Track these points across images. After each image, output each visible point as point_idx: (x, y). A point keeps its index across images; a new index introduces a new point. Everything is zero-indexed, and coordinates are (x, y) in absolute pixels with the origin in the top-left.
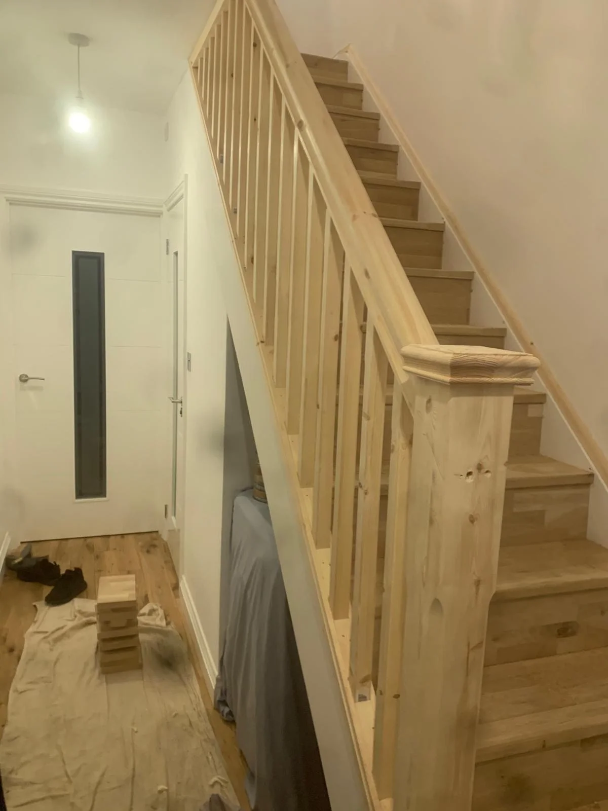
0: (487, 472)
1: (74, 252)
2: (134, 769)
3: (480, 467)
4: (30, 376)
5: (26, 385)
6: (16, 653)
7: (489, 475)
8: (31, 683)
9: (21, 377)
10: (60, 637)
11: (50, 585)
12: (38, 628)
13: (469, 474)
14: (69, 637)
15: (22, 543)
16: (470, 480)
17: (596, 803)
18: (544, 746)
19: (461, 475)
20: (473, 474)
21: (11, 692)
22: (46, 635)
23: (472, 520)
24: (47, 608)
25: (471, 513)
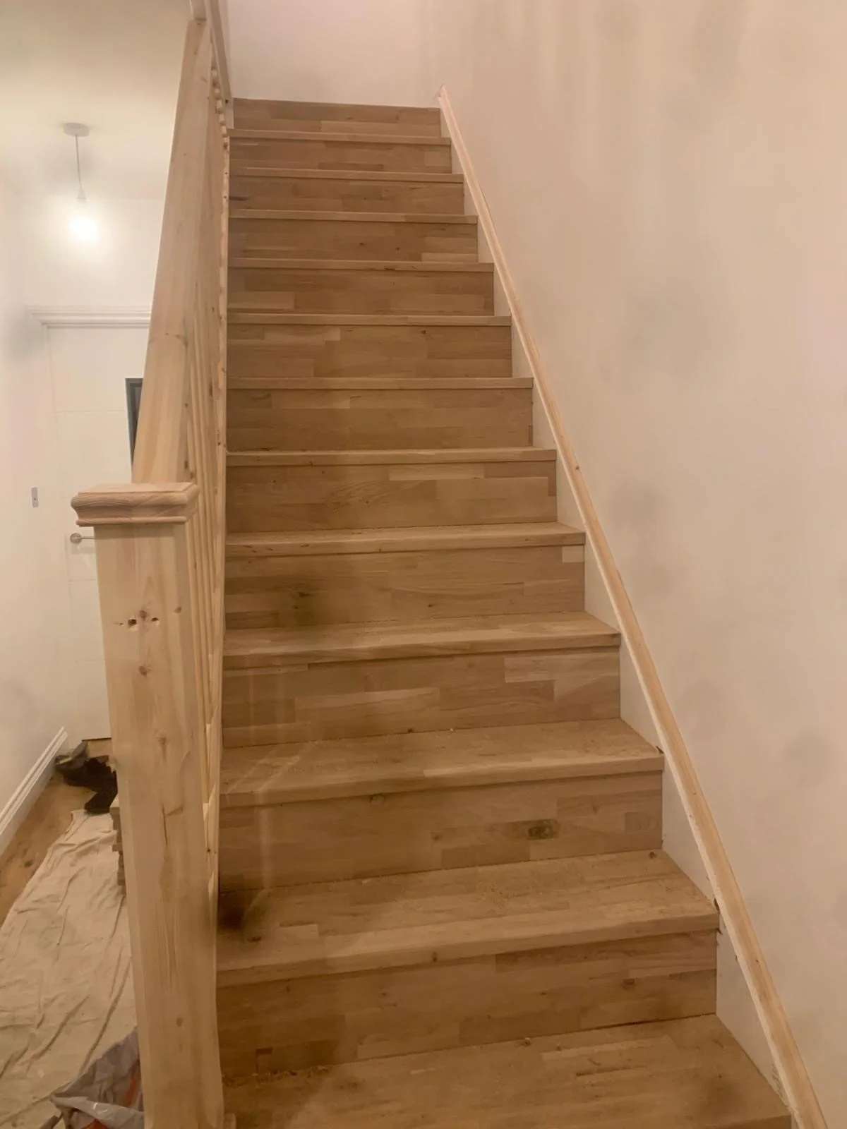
0: (155, 619)
1: (128, 380)
2: (116, 1001)
3: (144, 615)
4: (82, 536)
5: (79, 547)
6: (32, 867)
7: (157, 623)
8: (37, 901)
9: (73, 536)
10: (88, 849)
11: (93, 790)
12: (67, 840)
13: (133, 622)
14: (97, 851)
15: (83, 741)
16: (135, 628)
17: (528, 1039)
18: (435, 960)
19: (122, 624)
20: (137, 622)
21: (12, 910)
22: (70, 848)
23: (144, 672)
24: (86, 816)
25: (141, 665)
